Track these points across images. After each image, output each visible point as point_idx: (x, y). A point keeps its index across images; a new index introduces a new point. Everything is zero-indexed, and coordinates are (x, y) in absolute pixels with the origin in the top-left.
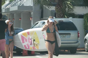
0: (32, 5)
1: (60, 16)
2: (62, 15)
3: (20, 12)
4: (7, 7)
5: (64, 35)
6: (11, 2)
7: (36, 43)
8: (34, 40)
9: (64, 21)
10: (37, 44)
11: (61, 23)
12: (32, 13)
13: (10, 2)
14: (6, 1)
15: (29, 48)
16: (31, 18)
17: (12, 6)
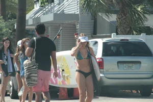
0: (78, 13)
1: (125, 31)
2: (128, 30)
3: (58, 25)
4: (36, 16)
5: (130, 65)
6: (43, 6)
7: (66, 75)
8: (63, 70)
9: (129, 40)
10: (67, 77)
11: (124, 43)
12: (78, 27)
13: (41, 6)
14: (35, 5)
15: (56, 83)
16: (76, 34)
17: (44, 14)
